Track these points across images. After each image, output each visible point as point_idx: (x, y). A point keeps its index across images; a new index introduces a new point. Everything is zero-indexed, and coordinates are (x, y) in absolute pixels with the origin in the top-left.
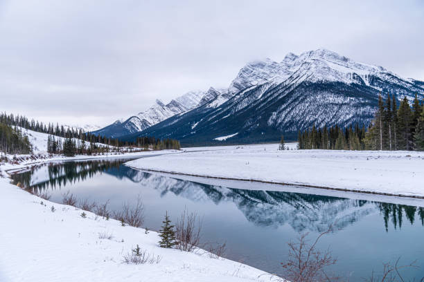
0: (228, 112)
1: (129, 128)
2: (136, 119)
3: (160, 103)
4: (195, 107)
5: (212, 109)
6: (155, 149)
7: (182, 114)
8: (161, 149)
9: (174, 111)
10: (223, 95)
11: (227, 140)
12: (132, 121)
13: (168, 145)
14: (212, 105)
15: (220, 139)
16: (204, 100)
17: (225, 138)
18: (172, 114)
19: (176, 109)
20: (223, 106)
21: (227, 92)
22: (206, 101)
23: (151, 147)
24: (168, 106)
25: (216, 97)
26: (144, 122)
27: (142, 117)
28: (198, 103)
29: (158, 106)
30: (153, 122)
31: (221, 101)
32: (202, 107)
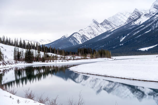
0: (149, 28)
1: (72, 41)
2: (77, 34)
3: (95, 22)
4: (123, 24)
5: (137, 26)
6: (92, 58)
7: (113, 30)
8: (96, 58)
9: (106, 28)
10: (145, 15)
11: (149, 50)
12: (74, 36)
13: (102, 54)
14: (137, 23)
15: (143, 49)
16: (130, 19)
17: (147, 49)
18: (105, 30)
19: (108, 26)
20: (146, 23)
21: (148, 12)
22: (131, 20)
23: (88, 56)
24: (102, 24)
25: (140, 17)
26: (83, 37)
27: (82, 33)
28: (125, 21)
29: (94, 24)
30: (90, 37)
31: (143, 19)
32: (128, 25)
